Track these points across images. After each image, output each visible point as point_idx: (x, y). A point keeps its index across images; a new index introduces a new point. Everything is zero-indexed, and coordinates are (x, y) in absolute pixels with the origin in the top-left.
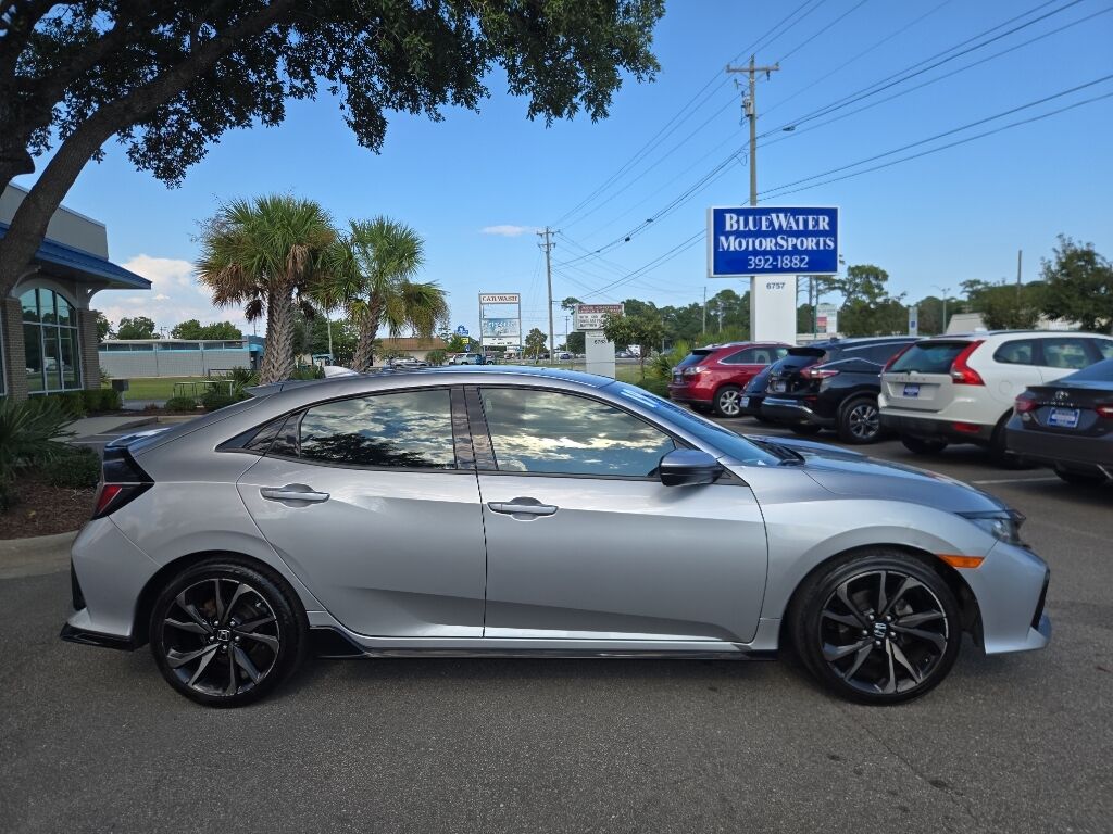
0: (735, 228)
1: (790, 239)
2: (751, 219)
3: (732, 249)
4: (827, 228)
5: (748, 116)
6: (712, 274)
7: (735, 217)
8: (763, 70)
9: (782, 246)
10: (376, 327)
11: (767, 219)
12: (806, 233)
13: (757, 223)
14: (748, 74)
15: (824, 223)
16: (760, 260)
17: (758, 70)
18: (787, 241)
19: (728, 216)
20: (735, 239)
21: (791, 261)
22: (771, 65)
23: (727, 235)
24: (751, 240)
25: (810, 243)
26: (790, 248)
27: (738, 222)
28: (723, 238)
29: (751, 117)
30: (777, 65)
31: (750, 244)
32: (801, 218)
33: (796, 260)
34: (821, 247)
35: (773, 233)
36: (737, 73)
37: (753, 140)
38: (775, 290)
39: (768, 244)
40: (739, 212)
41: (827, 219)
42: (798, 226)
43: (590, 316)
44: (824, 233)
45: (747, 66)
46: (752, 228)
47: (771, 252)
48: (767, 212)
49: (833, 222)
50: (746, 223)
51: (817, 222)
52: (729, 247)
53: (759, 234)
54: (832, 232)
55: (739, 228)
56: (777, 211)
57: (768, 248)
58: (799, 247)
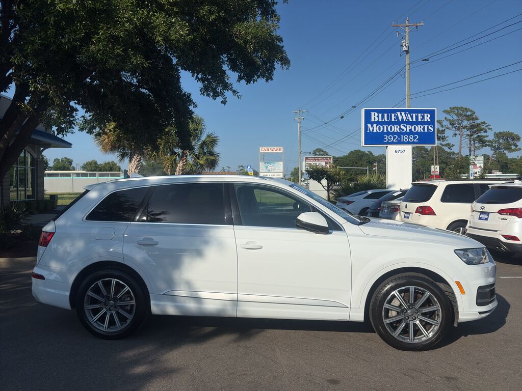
0: (376, 120)
1: (408, 126)
2: (386, 115)
3: (375, 131)
4: (429, 120)
5: (404, 51)
6: (364, 145)
7: (376, 114)
9: (403, 130)
11: (395, 115)
12: (417, 123)
13: (389, 117)
15: (427, 118)
16: (391, 137)
18: (406, 127)
19: (373, 113)
20: (377, 126)
21: (409, 138)
23: (372, 124)
24: (385, 126)
25: (419, 129)
26: (408, 131)
27: (378, 116)
28: (369, 125)
31: (384, 128)
32: (414, 115)
33: (411, 137)
34: (426, 131)
35: (398, 123)
38: (399, 154)
39: (395, 129)
40: (378, 111)
41: (429, 116)
42: (412, 119)
43: (313, 163)
44: (427, 123)
46: (386, 120)
47: (397, 133)
48: (395, 111)
49: (432, 118)
50: (383, 117)
51: (423, 117)
52: (373, 130)
53: (390, 123)
54: (432, 123)
55: (379, 120)
56: (401, 111)
57: (396, 131)
58: (413, 130)
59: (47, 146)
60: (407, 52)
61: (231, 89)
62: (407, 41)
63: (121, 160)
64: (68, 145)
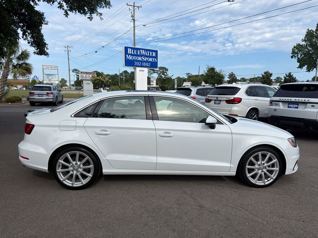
0: (131, 53)
1: (145, 58)
2: (135, 51)
3: (130, 59)
4: (155, 56)
5: (133, 19)
6: (124, 66)
8: (137, 6)
9: (143, 60)
10: (8, 75)
11: (139, 51)
12: (150, 57)
13: (137, 52)
14: (133, 7)
15: (154, 54)
16: (138, 63)
17: (136, 6)
19: (129, 49)
20: (131, 56)
21: (146, 64)
22: (139, 6)
23: (129, 55)
24: (135, 57)
25: (151, 60)
26: (146, 60)
27: (131, 51)
28: (127, 55)
29: (134, 20)
30: (141, 6)
31: (135, 58)
32: (148, 52)
33: (147, 64)
34: (154, 61)
35: (141, 56)
36: (130, 6)
37: (134, 27)
38: (141, 72)
39: (140, 59)
40: (132, 48)
42: (148, 54)
43: (85, 75)
45: (133, 5)
47: (140, 61)
48: (139, 49)
49: (156, 54)
50: (134, 52)
51: (152, 54)
52: (129, 58)
53: (137, 55)
54: (156, 57)
56: (142, 49)
58: (148, 60)
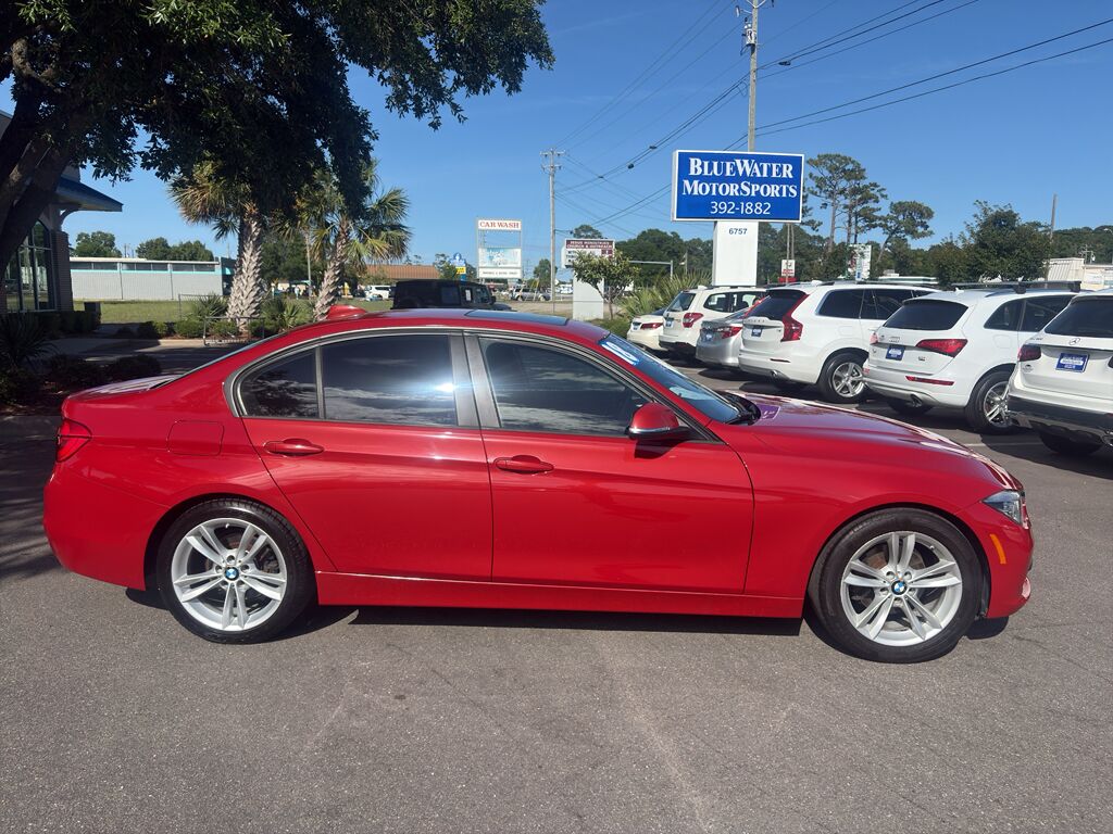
0: (699, 173)
1: (753, 186)
2: (715, 164)
3: (696, 193)
4: (791, 176)
5: (748, 46)
6: (675, 219)
7: (699, 162)
9: (745, 192)
11: (731, 165)
12: (770, 181)
13: (721, 168)
16: (723, 206)
18: (750, 187)
19: (693, 160)
20: (699, 183)
21: (754, 207)
23: (691, 179)
24: (714, 185)
25: (773, 191)
26: (753, 194)
27: (702, 166)
28: (686, 182)
29: (753, 47)
31: (712, 189)
32: (765, 166)
33: (758, 206)
34: (784, 195)
35: (737, 179)
38: (736, 236)
39: (732, 190)
40: (703, 157)
41: (791, 168)
42: (761, 169)
43: (579, 251)
44: (787, 181)
46: (716, 173)
47: (734, 198)
48: (731, 158)
49: (797, 171)
50: (711, 168)
51: (781, 170)
52: (692, 191)
53: (723, 179)
54: (795, 181)
55: (703, 172)
56: (742, 157)
57: (732, 194)
58: (762, 194)
59: (73, 207)
60: (754, 45)
61: (450, 100)
62: (755, 27)
63: (218, 237)
64: (114, 205)
